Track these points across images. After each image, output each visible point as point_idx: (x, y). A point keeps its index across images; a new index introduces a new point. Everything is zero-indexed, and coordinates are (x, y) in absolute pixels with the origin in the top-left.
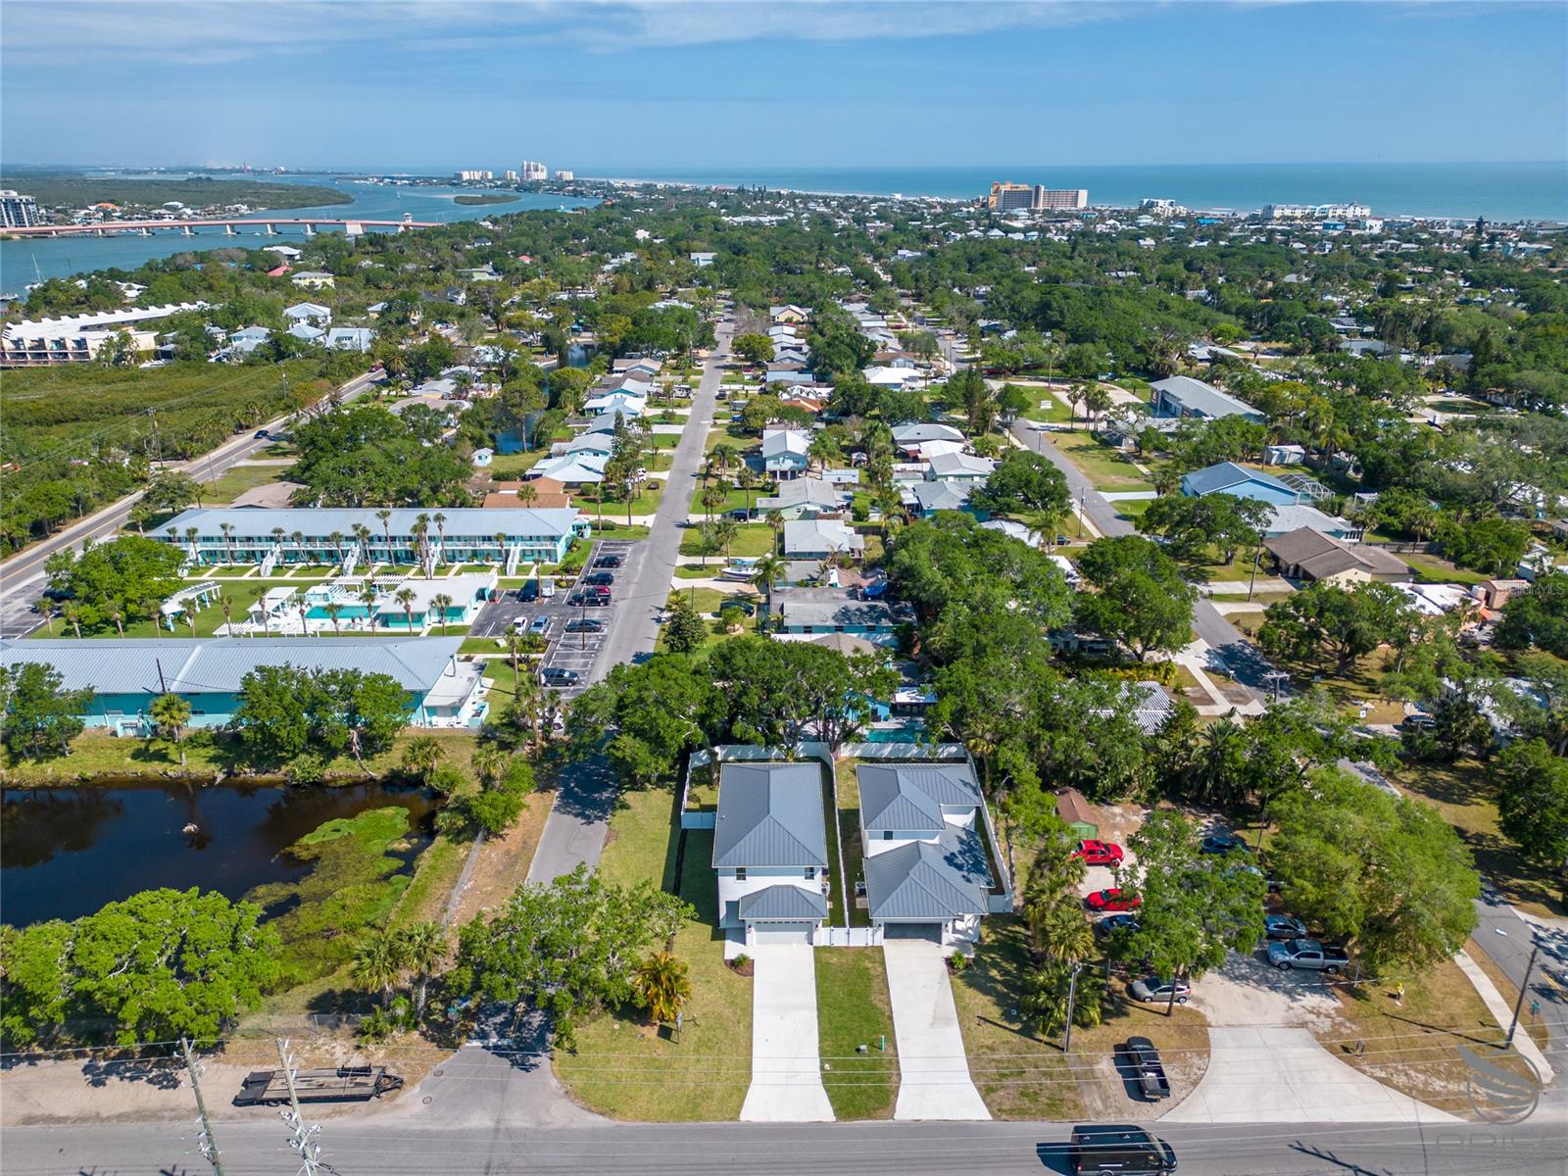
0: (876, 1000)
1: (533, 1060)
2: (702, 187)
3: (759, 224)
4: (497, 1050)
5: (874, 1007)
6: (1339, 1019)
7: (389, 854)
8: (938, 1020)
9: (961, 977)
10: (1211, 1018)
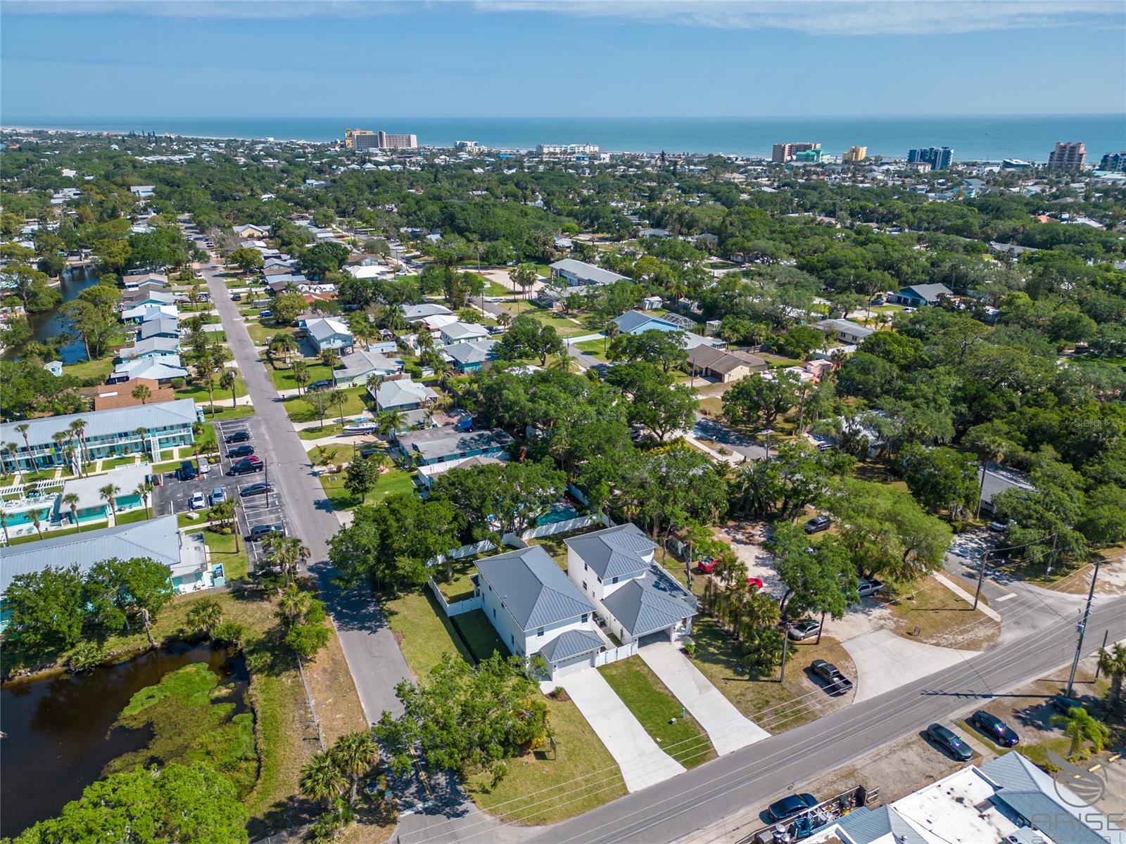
0: (658, 688)
1: (461, 808)
2: (94, 133)
3: (171, 162)
4: (428, 811)
5: (660, 694)
6: (895, 619)
7: (216, 701)
8: (701, 689)
9: (696, 658)
10: (838, 638)
